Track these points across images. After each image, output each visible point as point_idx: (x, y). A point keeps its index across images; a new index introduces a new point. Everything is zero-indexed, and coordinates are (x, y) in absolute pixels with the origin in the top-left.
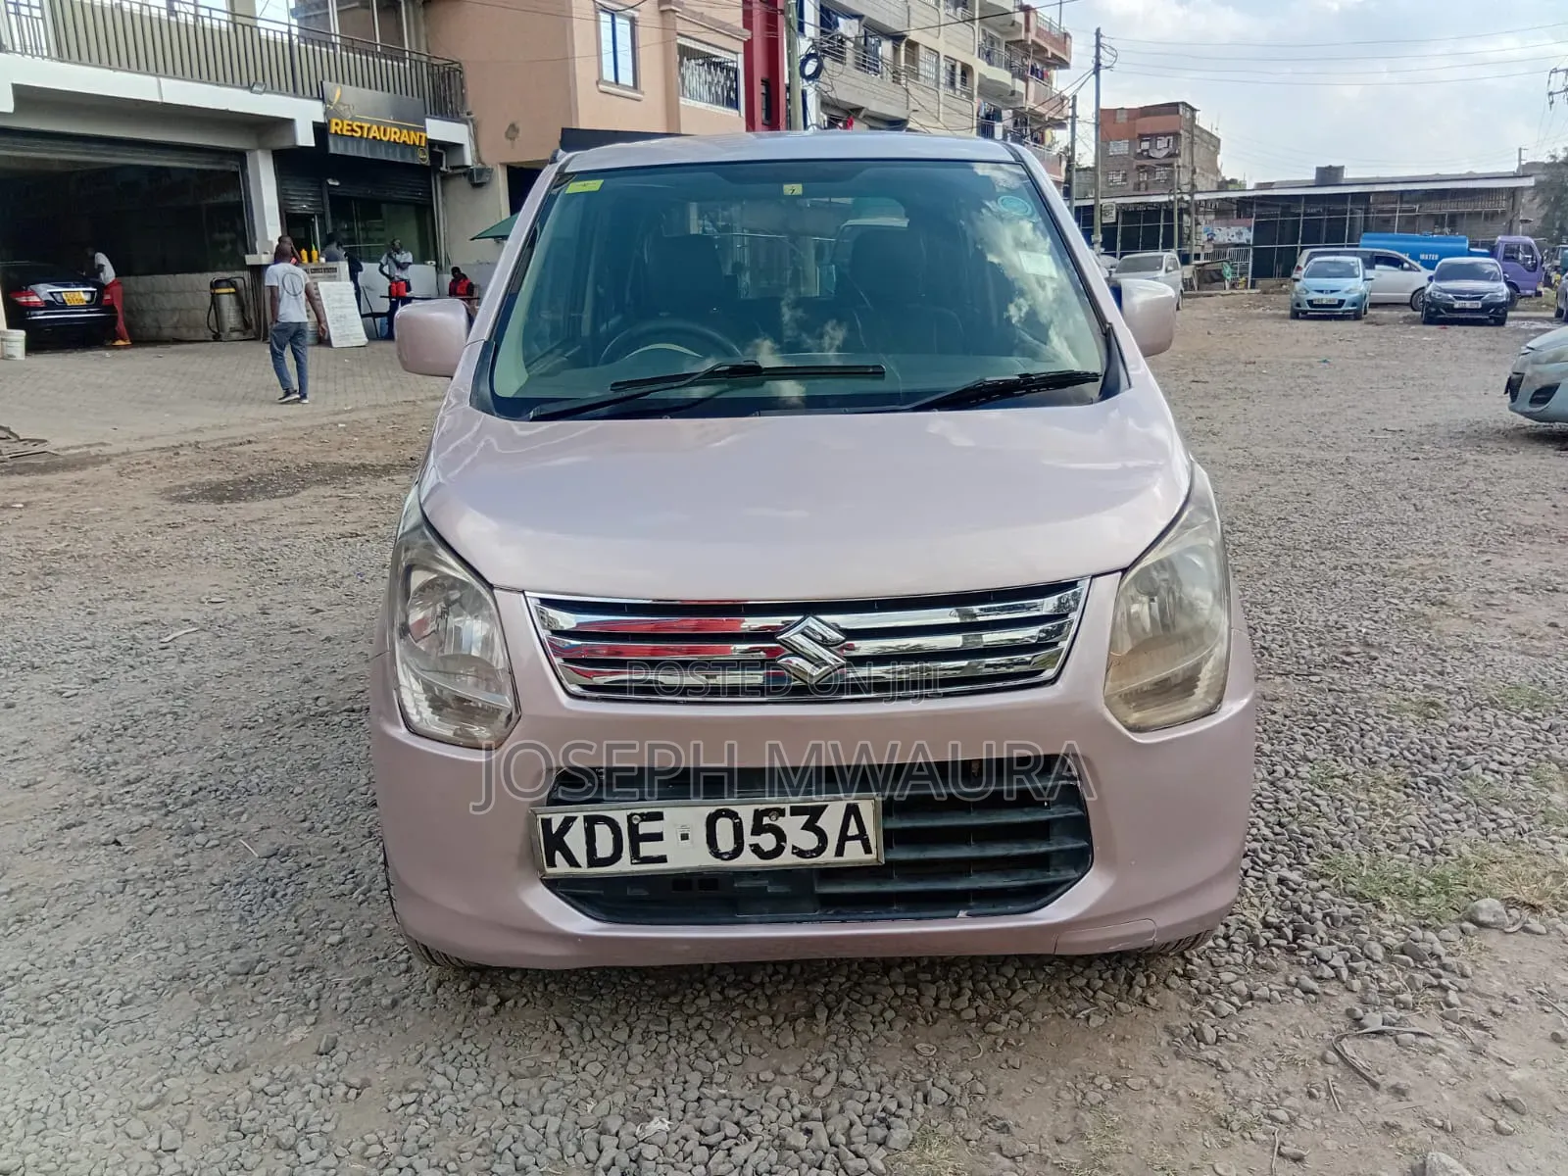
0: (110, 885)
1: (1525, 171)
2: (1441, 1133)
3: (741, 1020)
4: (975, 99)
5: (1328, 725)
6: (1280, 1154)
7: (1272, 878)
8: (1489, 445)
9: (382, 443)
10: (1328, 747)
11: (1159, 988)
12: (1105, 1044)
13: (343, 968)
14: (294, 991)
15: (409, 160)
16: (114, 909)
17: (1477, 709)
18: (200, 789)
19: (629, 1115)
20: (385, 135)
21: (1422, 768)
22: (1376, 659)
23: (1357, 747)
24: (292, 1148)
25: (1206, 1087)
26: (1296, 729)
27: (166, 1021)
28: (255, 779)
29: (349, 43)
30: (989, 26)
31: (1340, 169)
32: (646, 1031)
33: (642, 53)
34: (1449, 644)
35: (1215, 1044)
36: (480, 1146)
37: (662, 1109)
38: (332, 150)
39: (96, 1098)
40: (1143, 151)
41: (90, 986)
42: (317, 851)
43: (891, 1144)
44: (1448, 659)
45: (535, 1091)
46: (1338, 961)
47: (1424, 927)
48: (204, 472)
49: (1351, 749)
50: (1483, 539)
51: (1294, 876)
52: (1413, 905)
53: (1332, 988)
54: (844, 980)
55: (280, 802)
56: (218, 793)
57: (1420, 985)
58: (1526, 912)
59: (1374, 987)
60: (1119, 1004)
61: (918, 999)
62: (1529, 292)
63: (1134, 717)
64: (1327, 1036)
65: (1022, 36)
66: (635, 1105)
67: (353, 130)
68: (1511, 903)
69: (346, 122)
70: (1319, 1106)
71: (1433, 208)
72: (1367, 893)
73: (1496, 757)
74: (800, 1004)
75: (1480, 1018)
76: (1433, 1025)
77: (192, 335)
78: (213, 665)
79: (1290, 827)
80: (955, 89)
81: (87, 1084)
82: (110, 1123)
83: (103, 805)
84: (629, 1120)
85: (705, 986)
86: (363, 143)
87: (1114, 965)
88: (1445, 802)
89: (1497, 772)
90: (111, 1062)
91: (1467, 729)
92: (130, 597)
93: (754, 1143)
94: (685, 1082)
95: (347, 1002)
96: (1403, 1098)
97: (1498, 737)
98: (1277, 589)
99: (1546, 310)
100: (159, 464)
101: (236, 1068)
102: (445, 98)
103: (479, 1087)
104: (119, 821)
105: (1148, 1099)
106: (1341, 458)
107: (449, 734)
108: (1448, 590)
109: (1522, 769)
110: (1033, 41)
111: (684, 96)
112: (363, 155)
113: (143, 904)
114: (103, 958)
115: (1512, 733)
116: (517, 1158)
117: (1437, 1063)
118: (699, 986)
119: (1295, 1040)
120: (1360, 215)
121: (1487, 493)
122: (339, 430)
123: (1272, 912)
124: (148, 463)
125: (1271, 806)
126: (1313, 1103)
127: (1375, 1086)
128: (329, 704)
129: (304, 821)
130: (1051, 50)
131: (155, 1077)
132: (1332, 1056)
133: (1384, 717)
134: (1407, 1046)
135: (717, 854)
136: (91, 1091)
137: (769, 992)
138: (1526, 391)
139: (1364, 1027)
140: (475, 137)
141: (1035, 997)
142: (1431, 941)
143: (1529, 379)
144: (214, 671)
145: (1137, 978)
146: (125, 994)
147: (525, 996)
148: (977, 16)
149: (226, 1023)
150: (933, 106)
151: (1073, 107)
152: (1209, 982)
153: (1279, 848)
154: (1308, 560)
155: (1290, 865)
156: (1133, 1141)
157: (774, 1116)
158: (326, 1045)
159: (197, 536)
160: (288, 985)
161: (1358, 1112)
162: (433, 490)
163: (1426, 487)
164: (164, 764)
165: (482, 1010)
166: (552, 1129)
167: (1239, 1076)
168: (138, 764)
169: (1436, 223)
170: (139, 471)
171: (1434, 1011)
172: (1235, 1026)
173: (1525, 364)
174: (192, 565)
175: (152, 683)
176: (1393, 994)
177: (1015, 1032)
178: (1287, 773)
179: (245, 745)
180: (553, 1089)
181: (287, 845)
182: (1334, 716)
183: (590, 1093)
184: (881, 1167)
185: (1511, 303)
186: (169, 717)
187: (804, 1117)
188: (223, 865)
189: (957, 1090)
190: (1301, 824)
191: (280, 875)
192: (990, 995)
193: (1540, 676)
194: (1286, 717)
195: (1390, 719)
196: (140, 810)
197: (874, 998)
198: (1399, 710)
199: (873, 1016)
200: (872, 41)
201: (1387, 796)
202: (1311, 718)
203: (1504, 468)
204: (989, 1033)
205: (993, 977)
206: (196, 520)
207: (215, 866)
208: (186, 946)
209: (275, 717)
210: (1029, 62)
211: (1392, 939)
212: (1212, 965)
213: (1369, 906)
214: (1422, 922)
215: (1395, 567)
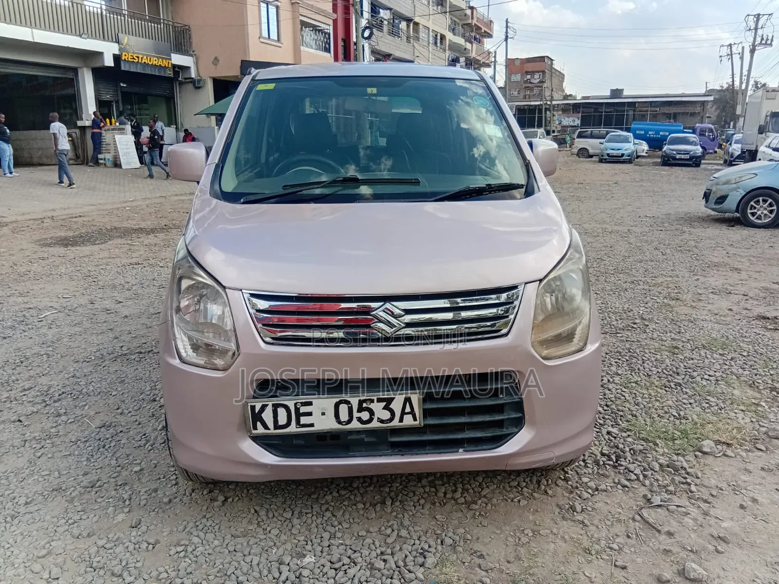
0: (17, 442)
1: (709, 93)
2: (691, 554)
3: (348, 506)
4: (447, 51)
5: (627, 358)
6: (615, 566)
7: (604, 432)
8: (696, 224)
9: (150, 217)
10: (627, 368)
11: (553, 486)
12: (528, 514)
13: (142, 483)
14: (117, 496)
15: (162, 74)
16: (20, 455)
17: (697, 350)
18: (63, 393)
19: (294, 555)
20: (150, 61)
21: (673, 379)
22: (648, 326)
23: (641, 368)
24: (120, 576)
25: (578, 534)
26: (612, 359)
27: (50, 512)
28: (91, 388)
29: (132, 14)
30: (454, 16)
31: (622, 90)
32: (301, 512)
33: (282, 23)
34: (682, 319)
35: (581, 512)
36: (218, 572)
37: (310, 551)
38: (123, 68)
39: (14, 553)
40: (528, 80)
41: (8, 495)
42: (125, 424)
43: (427, 565)
44: (682, 325)
45: (245, 544)
46: (638, 471)
47: (678, 454)
48: (57, 231)
49: (639, 369)
50: (695, 269)
51: (615, 430)
52: (671, 444)
53: (636, 485)
54: (398, 485)
55: (105, 400)
56: (72, 395)
57: (677, 482)
58: (725, 447)
59: (656, 484)
60: (535, 494)
61: (436, 494)
62: (711, 151)
63: (545, 353)
64: (635, 508)
65: (470, 21)
66: (297, 549)
67: (133, 58)
68: (718, 442)
69: (130, 54)
70: (633, 542)
71: (666, 110)
72: (650, 439)
73: (707, 373)
74: (377, 497)
75: (706, 498)
76: (684, 501)
77: (49, 161)
78: (66, 330)
79: (612, 407)
80: (437, 46)
81: (9, 545)
82: (22, 565)
83: (11, 401)
84: (294, 557)
85: (330, 489)
86: (139, 64)
87: (530, 475)
88: (684, 394)
89: (708, 380)
90: (22, 534)
91: (693, 359)
92: (21, 295)
93: (358, 567)
94: (322, 537)
95: (145, 501)
96: (672, 537)
97: (707, 363)
98: (599, 292)
99: (718, 160)
100: (34, 227)
101: (89, 535)
102: (181, 43)
103: (216, 542)
104: (20, 409)
105: (550, 540)
106: (625, 229)
107: (202, 362)
108: (679, 293)
109: (719, 378)
110: (475, 24)
111: (303, 46)
112: (139, 71)
113: (35, 452)
114: (15, 480)
115: (714, 361)
116: (238, 578)
117: (687, 520)
118: (326, 489)
119: (620, 510)
120: (631, 113)
121: (696, 247)
122: (127, 210)
123: (605, 448)
124: (28, 226)
125: (602, 397)
126: (629, 540)
127: (659, 531)
128: (128, 349)
129: (118, 409)
130: (484, 29)
131: (45, 541)
132: (637, 517)
133: (653, 353)
134: (673, 512)
135: (340, 422)
136: (12, 549)
137: (361, 492)
138: (713, 198)
139: (652, 503)
140: (197, 64)
141: (493, 492)
142: (681, 461)
143: (714, 193)
144: (67, 333)
145: (542, 482)
146: (28, 498)
147: (238, 496)
148: (448, 11)
149: (82, 513)
150: (426, 54)
151: (495, 57)
152: (577, 482)
153: (607, 417)
154: (613, 279)
155: (612, 425)
156: (544, 561)
157: (367, 553)
158: (136, 523)
159: (55, 264)
160: (113, 493)
161: (651, 545)
162: (193, 239)
163: (667, 243)
164: (44, 380)
165: (216, 504)
166: (255, 563)
167: (594, 528)
168: (29, 380)
169: (667, 117)
170: (23, 231)
171: (685, 495)
172: (590, 504)
173: (712, 185)
174: (53, 279)
175: (35, 339)
176: (665, 487)
177: (484, 509)
178: (609, 381)
179: (85, 371)
180: (255, 543)
181: (110, 421)
182: (630, 353)
183: (273, 544)
184: (422, 577)
185: (702, 157)
186: (44, 356)
187: (382, 553)
188: (77, 432)
189: (457, 538)
190: (617, 405)
191: (108, 436)
192: (471, 491)
193: (726, 334)
194: (607, 354)
195: (656, 354)
196: (31, 404)
197: (414, 494)
198: (659, 350)
199: (414, 503)
200: (397, 21)
201: (657, 392)
202: (618, 354)
203: (703, 235)
204: (472, 510)
205: (472, 482)
206: (54, 256)
207: (73, 432)
208: (59, 474)
209: (100, 356)
210: (473, 34)
211: (663, 460)
212: (578, 474)
213: (651, 444)
214: (676, 452)
215: (654, 282)
